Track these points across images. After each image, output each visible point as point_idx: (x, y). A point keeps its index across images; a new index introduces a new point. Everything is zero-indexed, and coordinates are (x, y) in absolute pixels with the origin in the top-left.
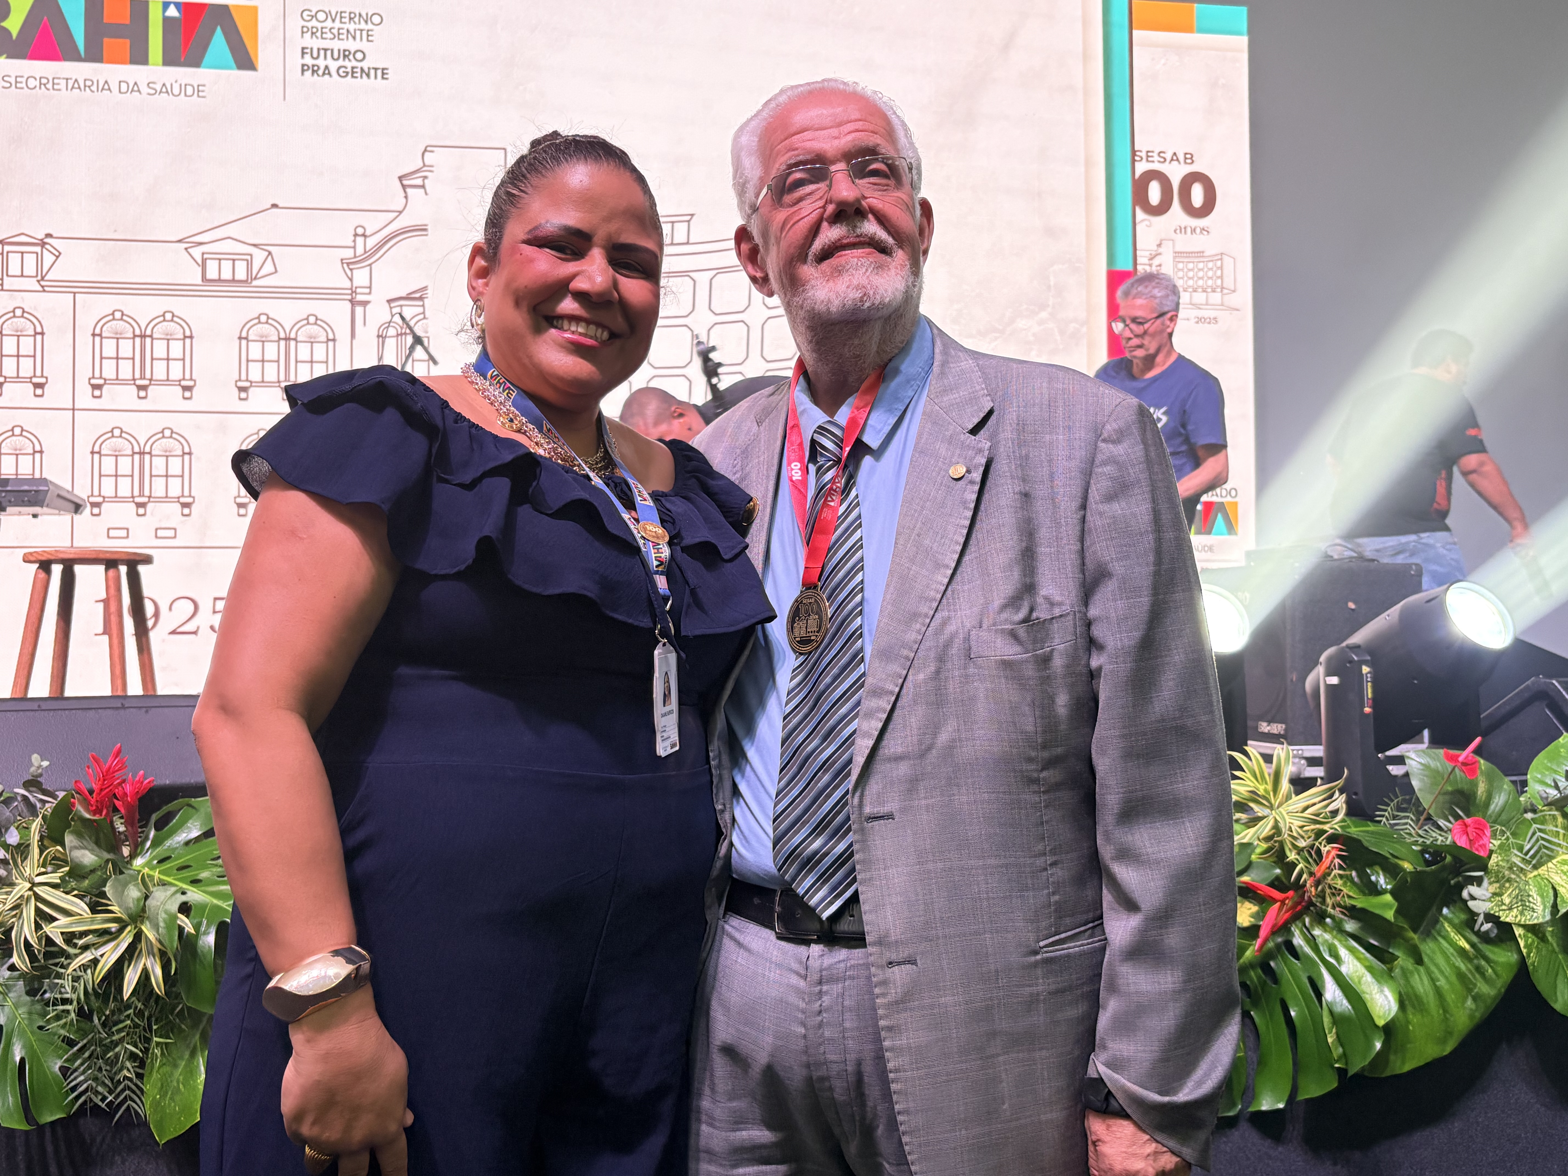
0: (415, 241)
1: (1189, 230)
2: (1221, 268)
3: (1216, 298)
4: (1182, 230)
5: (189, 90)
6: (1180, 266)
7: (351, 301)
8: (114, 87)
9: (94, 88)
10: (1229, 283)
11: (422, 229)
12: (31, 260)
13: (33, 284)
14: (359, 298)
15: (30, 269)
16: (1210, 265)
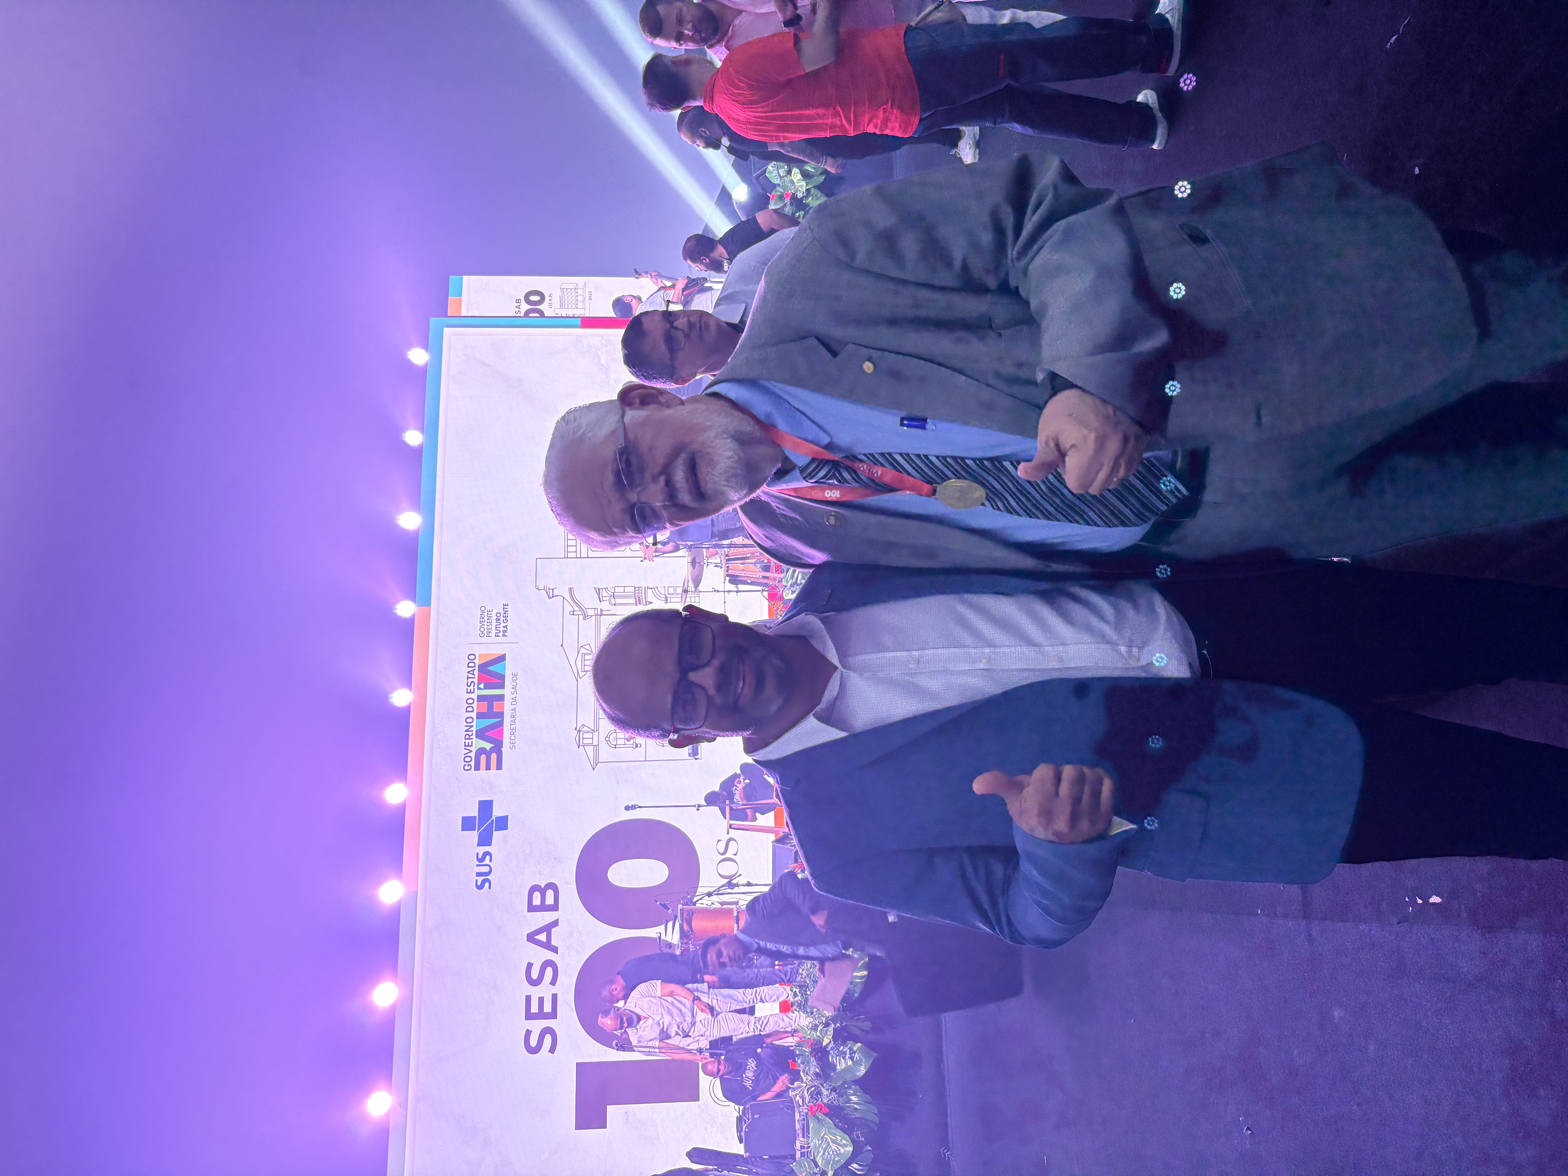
0: (576, 593)
1: (550, 302)
2: (567, 289)
3: (580, 292)
4: (550, 305)
5: (514, 679)
6: (566, 306)
7: (600, 616)
8: (514, 707)
9: (514, 714)
10: (573, 286)
11: (571, 589)
12: (586, 736)
13: (596, 734)
14: (599, 613)
15: (590, 735)
16: (565, 293)
